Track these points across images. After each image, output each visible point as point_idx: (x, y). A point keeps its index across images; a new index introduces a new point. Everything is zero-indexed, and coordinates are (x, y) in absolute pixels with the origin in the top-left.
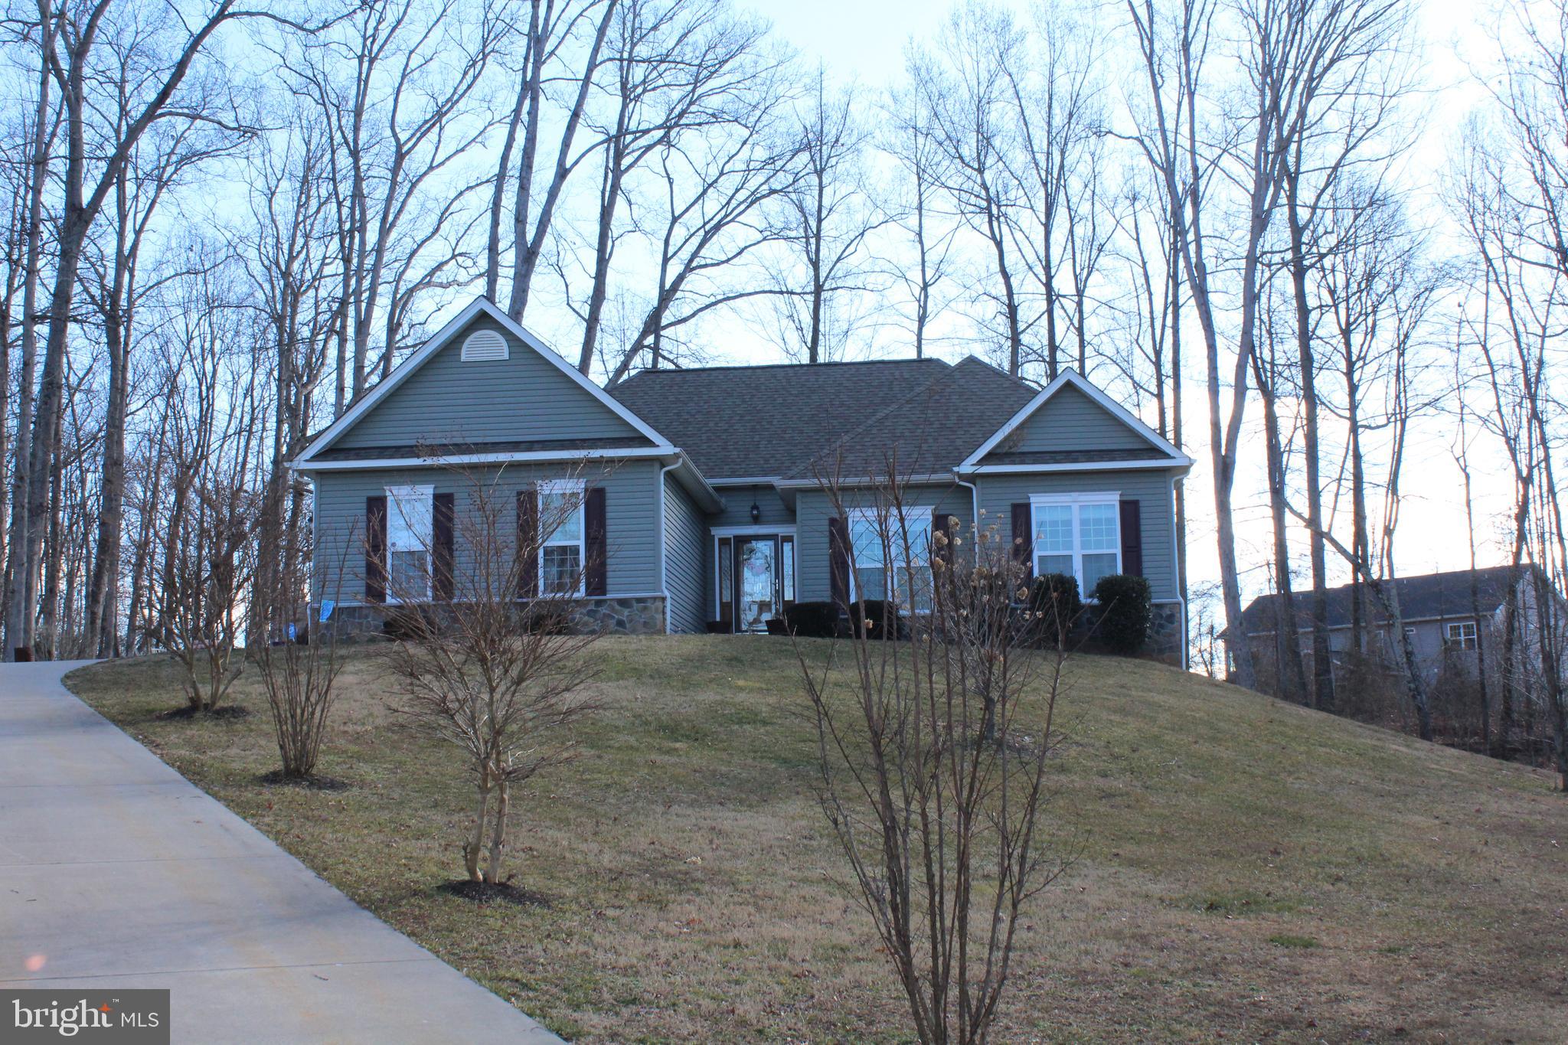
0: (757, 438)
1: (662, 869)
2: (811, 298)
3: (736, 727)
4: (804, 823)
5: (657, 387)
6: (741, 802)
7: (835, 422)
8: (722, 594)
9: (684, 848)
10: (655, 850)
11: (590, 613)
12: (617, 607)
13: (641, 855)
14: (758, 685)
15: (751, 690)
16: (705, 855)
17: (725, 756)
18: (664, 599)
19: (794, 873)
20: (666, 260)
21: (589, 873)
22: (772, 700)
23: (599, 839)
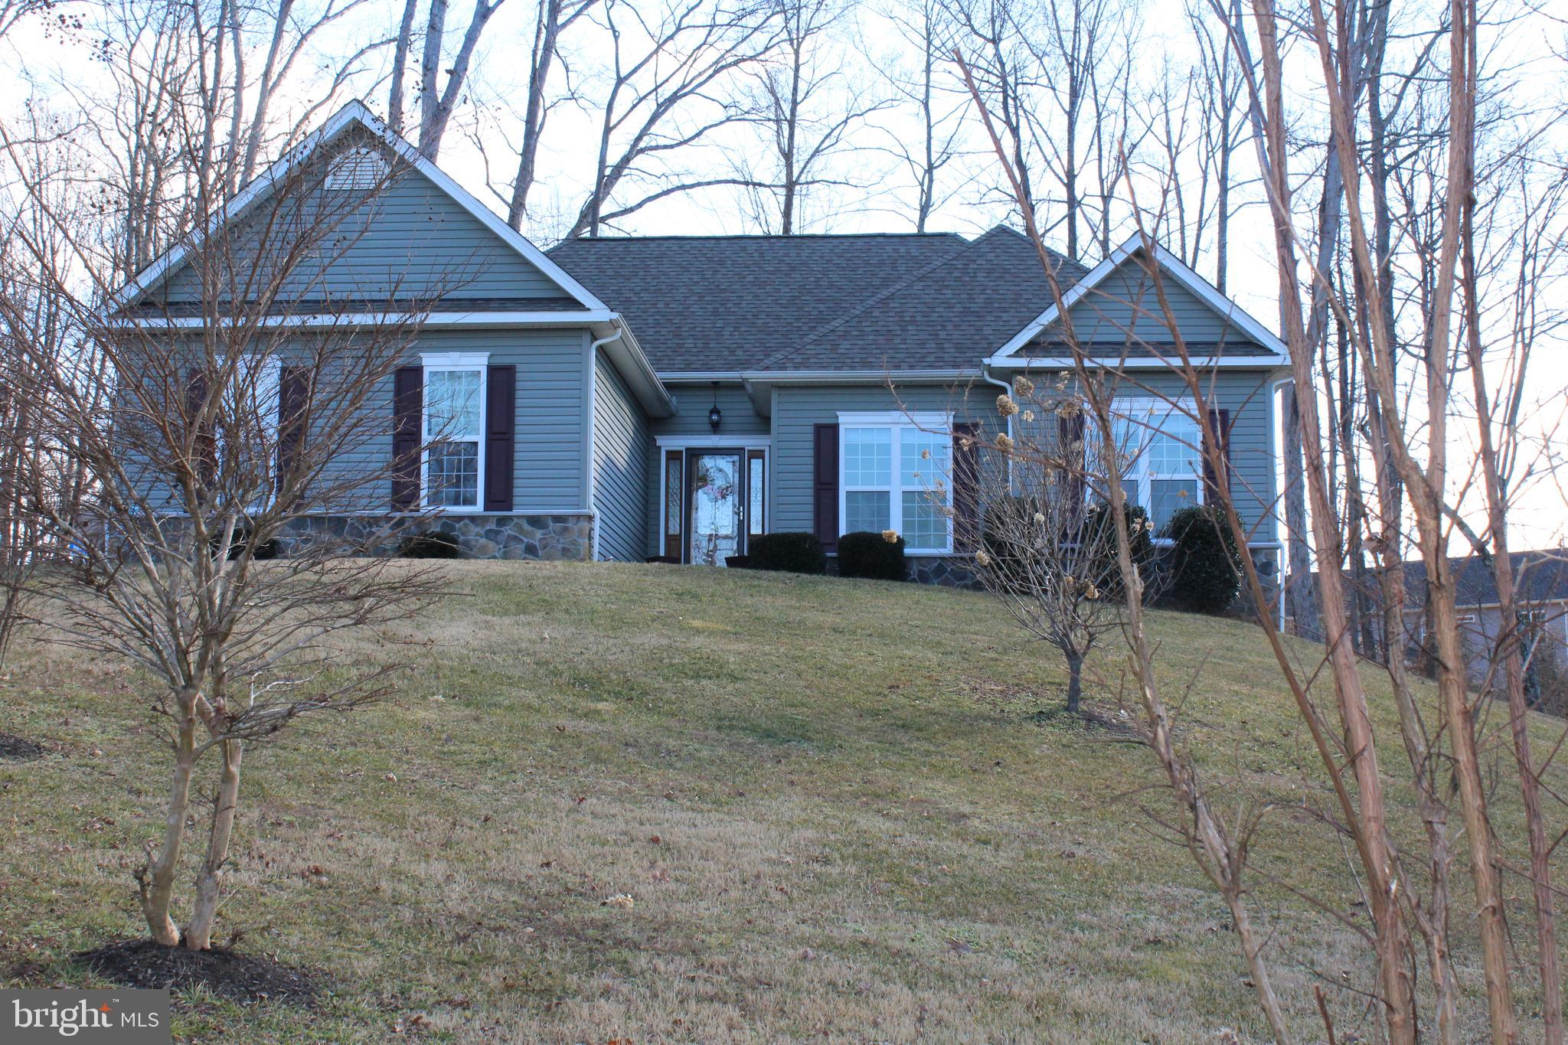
0: (719, 324)
1: (559, 917)
2: (783, 191)
3: (690, 682)
4: (810, 834)
5: (592, 258)
6: (702, 795)
7: (822, 307)
8: (668, 523)
9: (603, 876)
10: (549, 879)
11: (488, 534)
12: (527, 527)
13: (523, 888)
14: (721, 627)
15: (712, 633)
16: (642, 889)
17: (673, 723)
18: (590, 518)
19: (807, 929)
20: (608, 130)
21: (418, 924)
22: (742, 647)
23: (451, 853)
